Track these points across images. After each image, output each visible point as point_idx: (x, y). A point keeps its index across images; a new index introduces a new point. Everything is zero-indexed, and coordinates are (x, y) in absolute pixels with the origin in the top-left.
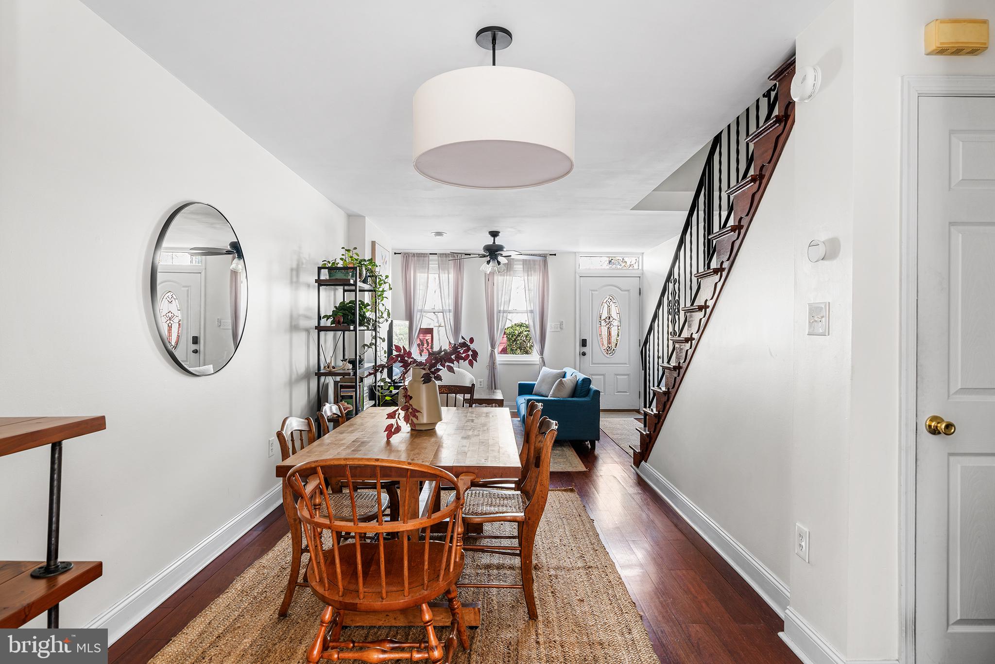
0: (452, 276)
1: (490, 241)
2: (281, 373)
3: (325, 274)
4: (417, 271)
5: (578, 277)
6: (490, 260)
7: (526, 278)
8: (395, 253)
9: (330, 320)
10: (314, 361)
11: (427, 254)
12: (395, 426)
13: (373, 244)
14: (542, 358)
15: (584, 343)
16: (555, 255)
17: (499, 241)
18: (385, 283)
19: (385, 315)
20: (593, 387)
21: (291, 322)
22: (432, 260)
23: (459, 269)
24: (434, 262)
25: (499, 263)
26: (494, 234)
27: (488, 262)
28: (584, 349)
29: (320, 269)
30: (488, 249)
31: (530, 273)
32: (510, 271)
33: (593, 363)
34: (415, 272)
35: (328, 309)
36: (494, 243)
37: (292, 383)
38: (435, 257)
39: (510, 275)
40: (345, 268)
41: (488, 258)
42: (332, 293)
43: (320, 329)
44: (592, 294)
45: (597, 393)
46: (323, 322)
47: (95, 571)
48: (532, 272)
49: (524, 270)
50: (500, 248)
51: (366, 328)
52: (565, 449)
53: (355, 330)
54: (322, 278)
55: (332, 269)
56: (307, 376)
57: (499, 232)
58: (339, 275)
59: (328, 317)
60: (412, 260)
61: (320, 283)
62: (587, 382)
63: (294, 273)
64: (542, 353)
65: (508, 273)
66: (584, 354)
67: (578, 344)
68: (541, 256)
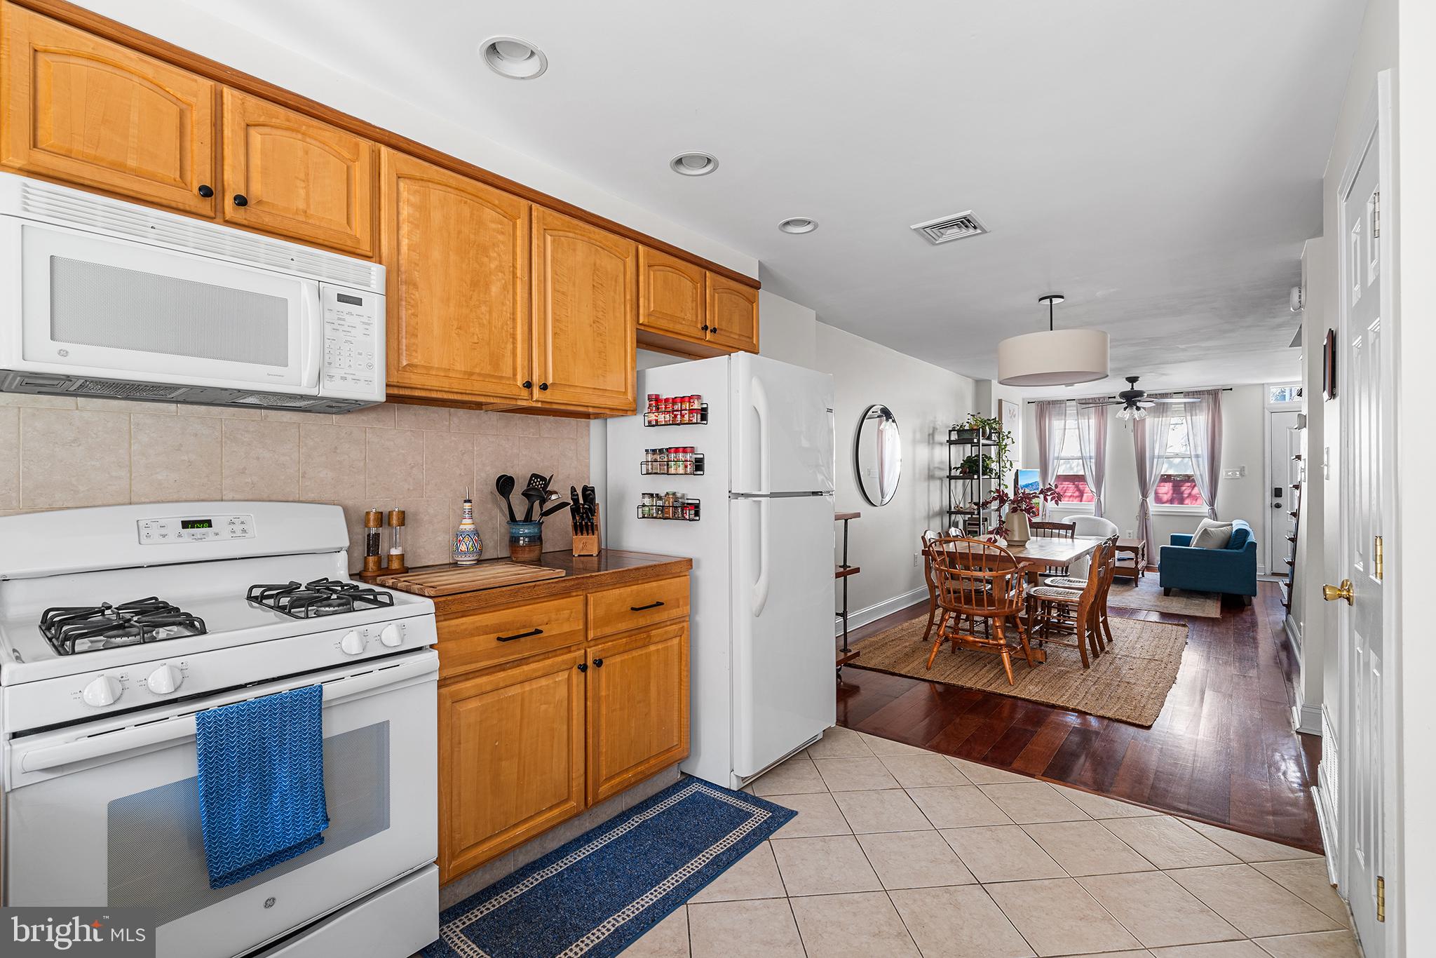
0: (1093, 421)
1: (1127, 387)
2: (922, 511)
3: (954, 437)
4: (1053, 419)
5: (1267, 412)
6: (1127, 407)
7: (1189, 418)
8: (1029, 403)
9: (959, 471)
10: (946, 503)
11: (1063, 401)
13: (1000, 402)
14: (1213, 509)
15: (1278, 492)
16: (1231, 389)
17: (1138, 386)
18: (1008, 438)
19: (1008, 465)
21: (929, 473)
22: (1070, 406)
23: (1102, 414)
24: (1072, 409)
25: (1138, 409)
26: (1132, 380)
27: (1125, 409)
28: (1278, 500)
29: (950, 431)
30: (1123, 395)
31: (1194, 413)
32: (1167, 411)
34: (1050, 420)
35: (957, 461)
36: (1132, 388)
37: (930, 517)
38: (1074, 403)
39: (1166, 417)
40: (971, 430)
41: (1125, 405)
42: (962, 448)
43: (950, 478)
44: (1291, 433)
45: (1254, 545)
46: (953, 473)
47: (857, 570)
48: (1197, 411)
49: (1185, 410)
50: (1140, 394)
51: (988, 477)
53: (979, 478)
54: (952, 438)
55: (961, 431)
56: (940, 513)
57: (1138, 377)
58: (966, 436)
59: (957, 468)
60: (1047, 408)
61: (950, 442)
63: (931, 437)
64: (1212, 504)
65: (1164, 415)
66: (1278, 506)
67: (1268, 494)
68: (1209, 392)
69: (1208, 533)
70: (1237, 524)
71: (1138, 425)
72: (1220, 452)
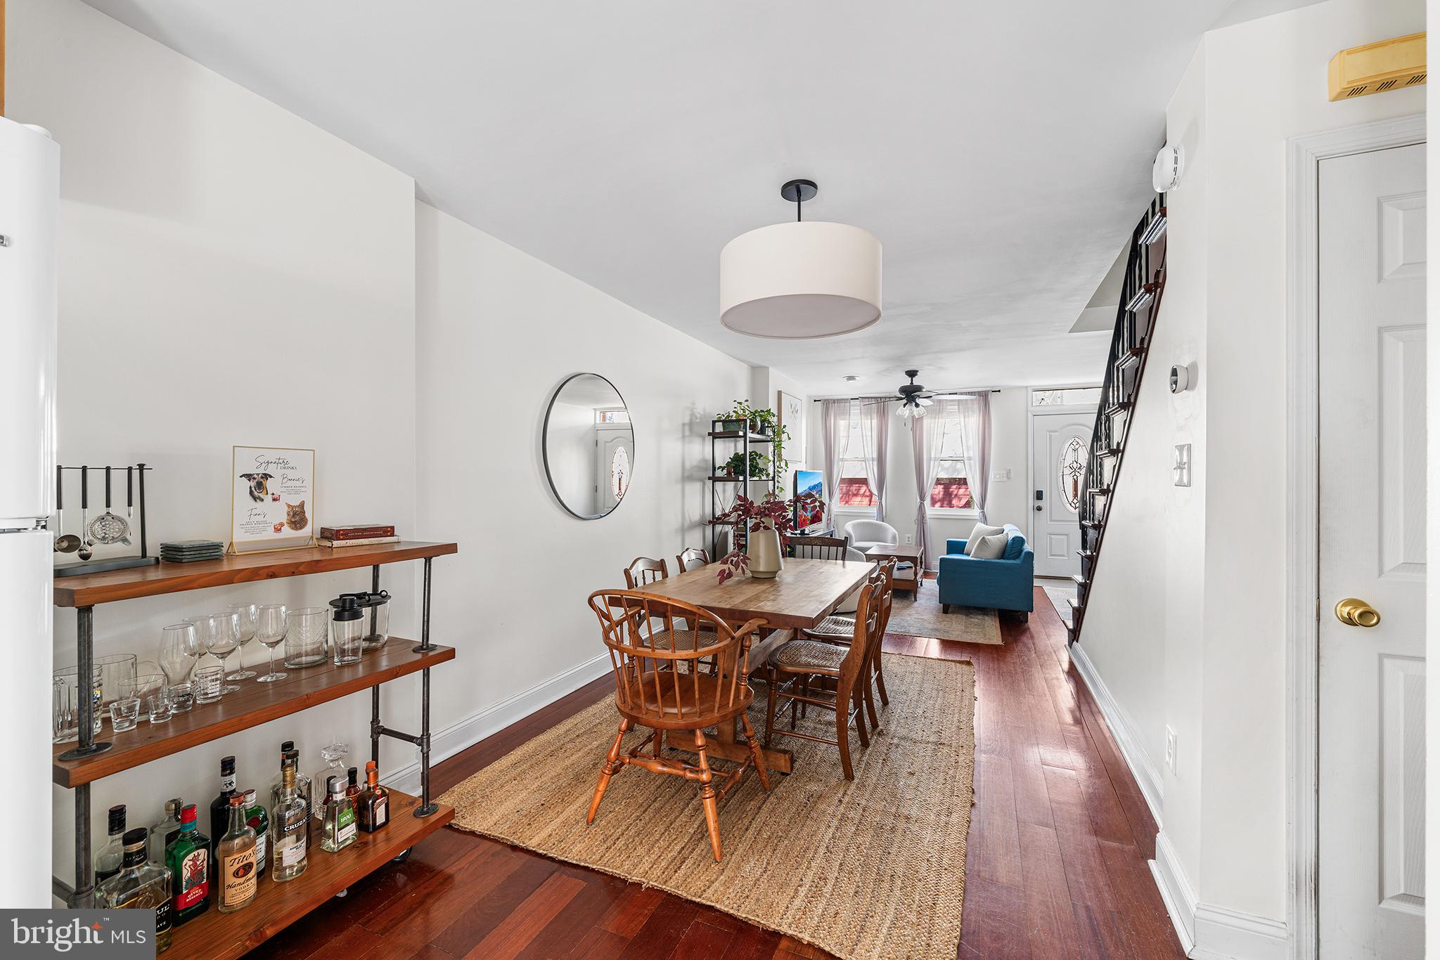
0: (875, 422)
1: (906, 381)
2: (672, 520)
3: (719, 428)
4: (838, 418)
5: (1030, 415)
6: (907, 404)
7: (962, 420)
8: (815, 401)
9: (725, 471)
10: (708, 510)
11: (847, 399)
12: (727, 572)
13: (780, 393)
14: (983, 512)
15: (1039, 495)
16: (999, 391)
17: (917, 381)
18: (784, 433)
19: (783, 464)
20: (1027, 547)
21: (683, 473)
22: (854, 406)
23: (883, 414)
24: (855, 409)
25: (917, 405)
26: (912, 374)
27: (905, 405)
28: (1039, 503)
29: (714, 422)
30: (904, 390)
31: (967, 414)
32: (942, 413)
33: (1051, 520)
34: (835, 420)
35: (721, 461)
36: (912, 383)
37: (684, 530)
38: (857, 402)
39: (942, 418)
40: (738, 421)
41: (905, 401)
42: (733, 445)
43: (714, 479)
44: (1051, 436)
45: (1030, 556)
46: (719, 473)
47: (450, 654)
48: (970, 413)
49: (959, 412)
50: (919, 388)
51: (757, 479)
52: (987, 618)
53: (745, 480)
54: (717, 430)
55: (727, 422)
56: (702, 524)
57: (917, 371)
58: (732, 428)
59: (723, 468)
60: (832, 406)
61: (714, 436)
62: (1019, 542)
63: (687, 428)
64: (982, 507)
65: (940, 416)
66: (1039, 509)
67: (1031, 496)
68: (980, 394)
69: (986, 542)
70: (1012, 532)
71: (917, 421)
72: (989, 454)
